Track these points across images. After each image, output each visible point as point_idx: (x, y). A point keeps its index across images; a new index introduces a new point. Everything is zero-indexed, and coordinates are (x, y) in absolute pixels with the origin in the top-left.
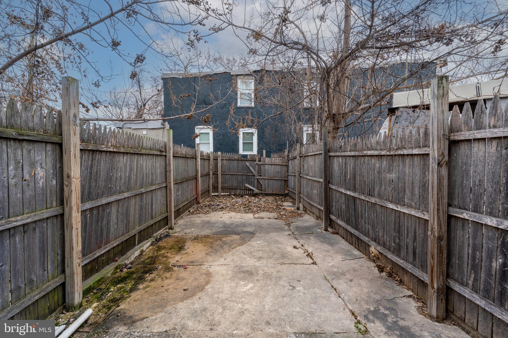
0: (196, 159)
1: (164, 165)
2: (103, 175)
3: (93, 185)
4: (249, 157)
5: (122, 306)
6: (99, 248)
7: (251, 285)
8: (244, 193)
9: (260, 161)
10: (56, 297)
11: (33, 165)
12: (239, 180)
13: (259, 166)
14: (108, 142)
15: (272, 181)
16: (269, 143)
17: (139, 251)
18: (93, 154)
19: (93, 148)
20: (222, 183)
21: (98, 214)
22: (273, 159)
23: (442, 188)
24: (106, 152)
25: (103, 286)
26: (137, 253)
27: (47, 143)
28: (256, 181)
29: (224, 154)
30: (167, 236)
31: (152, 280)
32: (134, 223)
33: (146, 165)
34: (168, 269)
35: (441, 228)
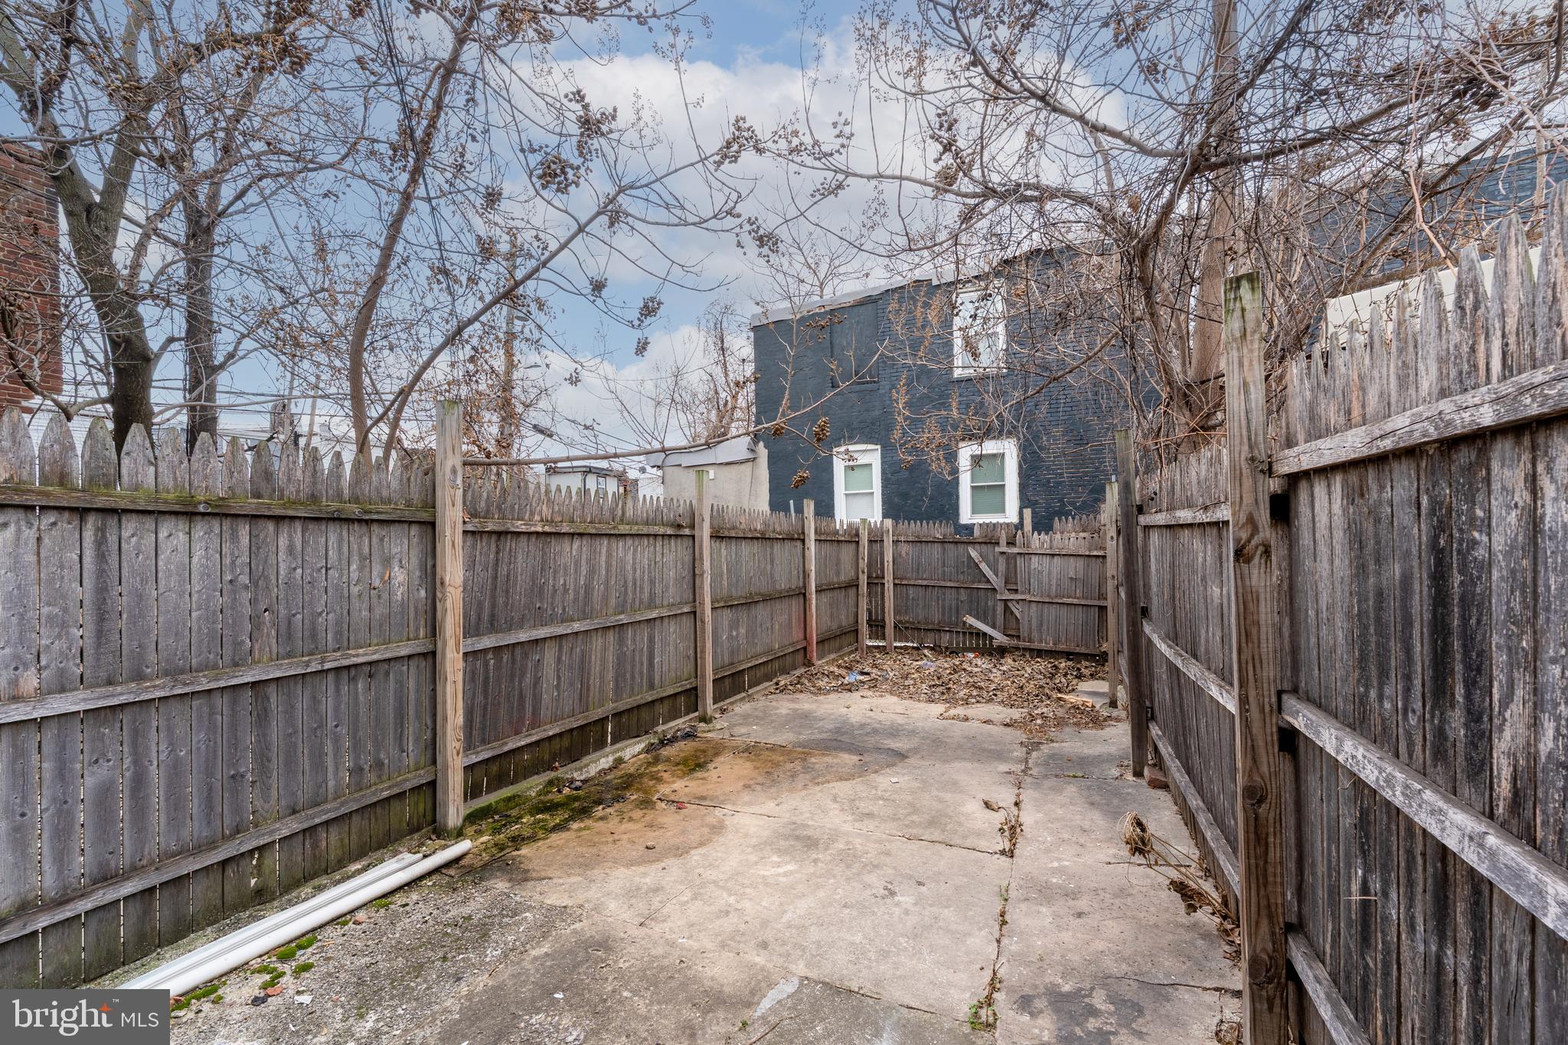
0: (803, 541)
1: (688, 558)
2: (522, 582)
3: (501, 601)
4: (977, 532)
5: (524, 851)
6: (516, 734)
7: (790, 867)
8: (964, 643)
9: (1011, 543)
10: (421, 807)
11: (387, 562)
12: (947, 603)
13: (1011, 559)
14: (532, 514)
15: (1053, 609)
16: (1059, 483)
17: (611, 759)
18: (499, 539)
19: (496, 528)
20: (897, 612)
21: (514, 661)
22: (1058, 536)
23: (1254, 632)
24: (530, 534)
25: (514, 813)
26: (605, 762)
27: (411, 523)
28: (1000, 608)
29: (903, 526)
30: (689, 736)
31: (602, 818)
32: (601, 691)
33: (634, 559)
34: (646, 804)
35: (1254, 760)
